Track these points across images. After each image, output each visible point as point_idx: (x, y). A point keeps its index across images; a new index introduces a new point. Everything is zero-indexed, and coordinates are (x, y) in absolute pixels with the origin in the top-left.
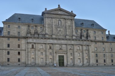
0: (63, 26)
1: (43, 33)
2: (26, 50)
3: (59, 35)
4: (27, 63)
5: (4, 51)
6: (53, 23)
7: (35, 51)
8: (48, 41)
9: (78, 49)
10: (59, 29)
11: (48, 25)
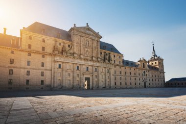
0: (90, 47)
1: (72, 51)
2: (51, 70)
3: (86, 55)
4: (52, 86)
5: (22, 70)
6: (82, 42)
7: (62, 71)
8: (76, 61)
10: (86, 49)
11: (76, 43)
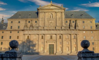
0: (54, 19)
1: (37, 25)
2: (23, 41)
3: (50, 26)
4: (23, 52)
5: (7, 42)
6: (46, 17)
9: (67, 38)
10: (50, 21)
11: (41, 19)
